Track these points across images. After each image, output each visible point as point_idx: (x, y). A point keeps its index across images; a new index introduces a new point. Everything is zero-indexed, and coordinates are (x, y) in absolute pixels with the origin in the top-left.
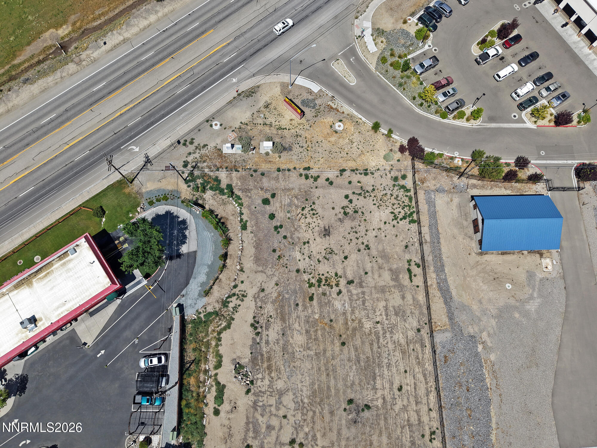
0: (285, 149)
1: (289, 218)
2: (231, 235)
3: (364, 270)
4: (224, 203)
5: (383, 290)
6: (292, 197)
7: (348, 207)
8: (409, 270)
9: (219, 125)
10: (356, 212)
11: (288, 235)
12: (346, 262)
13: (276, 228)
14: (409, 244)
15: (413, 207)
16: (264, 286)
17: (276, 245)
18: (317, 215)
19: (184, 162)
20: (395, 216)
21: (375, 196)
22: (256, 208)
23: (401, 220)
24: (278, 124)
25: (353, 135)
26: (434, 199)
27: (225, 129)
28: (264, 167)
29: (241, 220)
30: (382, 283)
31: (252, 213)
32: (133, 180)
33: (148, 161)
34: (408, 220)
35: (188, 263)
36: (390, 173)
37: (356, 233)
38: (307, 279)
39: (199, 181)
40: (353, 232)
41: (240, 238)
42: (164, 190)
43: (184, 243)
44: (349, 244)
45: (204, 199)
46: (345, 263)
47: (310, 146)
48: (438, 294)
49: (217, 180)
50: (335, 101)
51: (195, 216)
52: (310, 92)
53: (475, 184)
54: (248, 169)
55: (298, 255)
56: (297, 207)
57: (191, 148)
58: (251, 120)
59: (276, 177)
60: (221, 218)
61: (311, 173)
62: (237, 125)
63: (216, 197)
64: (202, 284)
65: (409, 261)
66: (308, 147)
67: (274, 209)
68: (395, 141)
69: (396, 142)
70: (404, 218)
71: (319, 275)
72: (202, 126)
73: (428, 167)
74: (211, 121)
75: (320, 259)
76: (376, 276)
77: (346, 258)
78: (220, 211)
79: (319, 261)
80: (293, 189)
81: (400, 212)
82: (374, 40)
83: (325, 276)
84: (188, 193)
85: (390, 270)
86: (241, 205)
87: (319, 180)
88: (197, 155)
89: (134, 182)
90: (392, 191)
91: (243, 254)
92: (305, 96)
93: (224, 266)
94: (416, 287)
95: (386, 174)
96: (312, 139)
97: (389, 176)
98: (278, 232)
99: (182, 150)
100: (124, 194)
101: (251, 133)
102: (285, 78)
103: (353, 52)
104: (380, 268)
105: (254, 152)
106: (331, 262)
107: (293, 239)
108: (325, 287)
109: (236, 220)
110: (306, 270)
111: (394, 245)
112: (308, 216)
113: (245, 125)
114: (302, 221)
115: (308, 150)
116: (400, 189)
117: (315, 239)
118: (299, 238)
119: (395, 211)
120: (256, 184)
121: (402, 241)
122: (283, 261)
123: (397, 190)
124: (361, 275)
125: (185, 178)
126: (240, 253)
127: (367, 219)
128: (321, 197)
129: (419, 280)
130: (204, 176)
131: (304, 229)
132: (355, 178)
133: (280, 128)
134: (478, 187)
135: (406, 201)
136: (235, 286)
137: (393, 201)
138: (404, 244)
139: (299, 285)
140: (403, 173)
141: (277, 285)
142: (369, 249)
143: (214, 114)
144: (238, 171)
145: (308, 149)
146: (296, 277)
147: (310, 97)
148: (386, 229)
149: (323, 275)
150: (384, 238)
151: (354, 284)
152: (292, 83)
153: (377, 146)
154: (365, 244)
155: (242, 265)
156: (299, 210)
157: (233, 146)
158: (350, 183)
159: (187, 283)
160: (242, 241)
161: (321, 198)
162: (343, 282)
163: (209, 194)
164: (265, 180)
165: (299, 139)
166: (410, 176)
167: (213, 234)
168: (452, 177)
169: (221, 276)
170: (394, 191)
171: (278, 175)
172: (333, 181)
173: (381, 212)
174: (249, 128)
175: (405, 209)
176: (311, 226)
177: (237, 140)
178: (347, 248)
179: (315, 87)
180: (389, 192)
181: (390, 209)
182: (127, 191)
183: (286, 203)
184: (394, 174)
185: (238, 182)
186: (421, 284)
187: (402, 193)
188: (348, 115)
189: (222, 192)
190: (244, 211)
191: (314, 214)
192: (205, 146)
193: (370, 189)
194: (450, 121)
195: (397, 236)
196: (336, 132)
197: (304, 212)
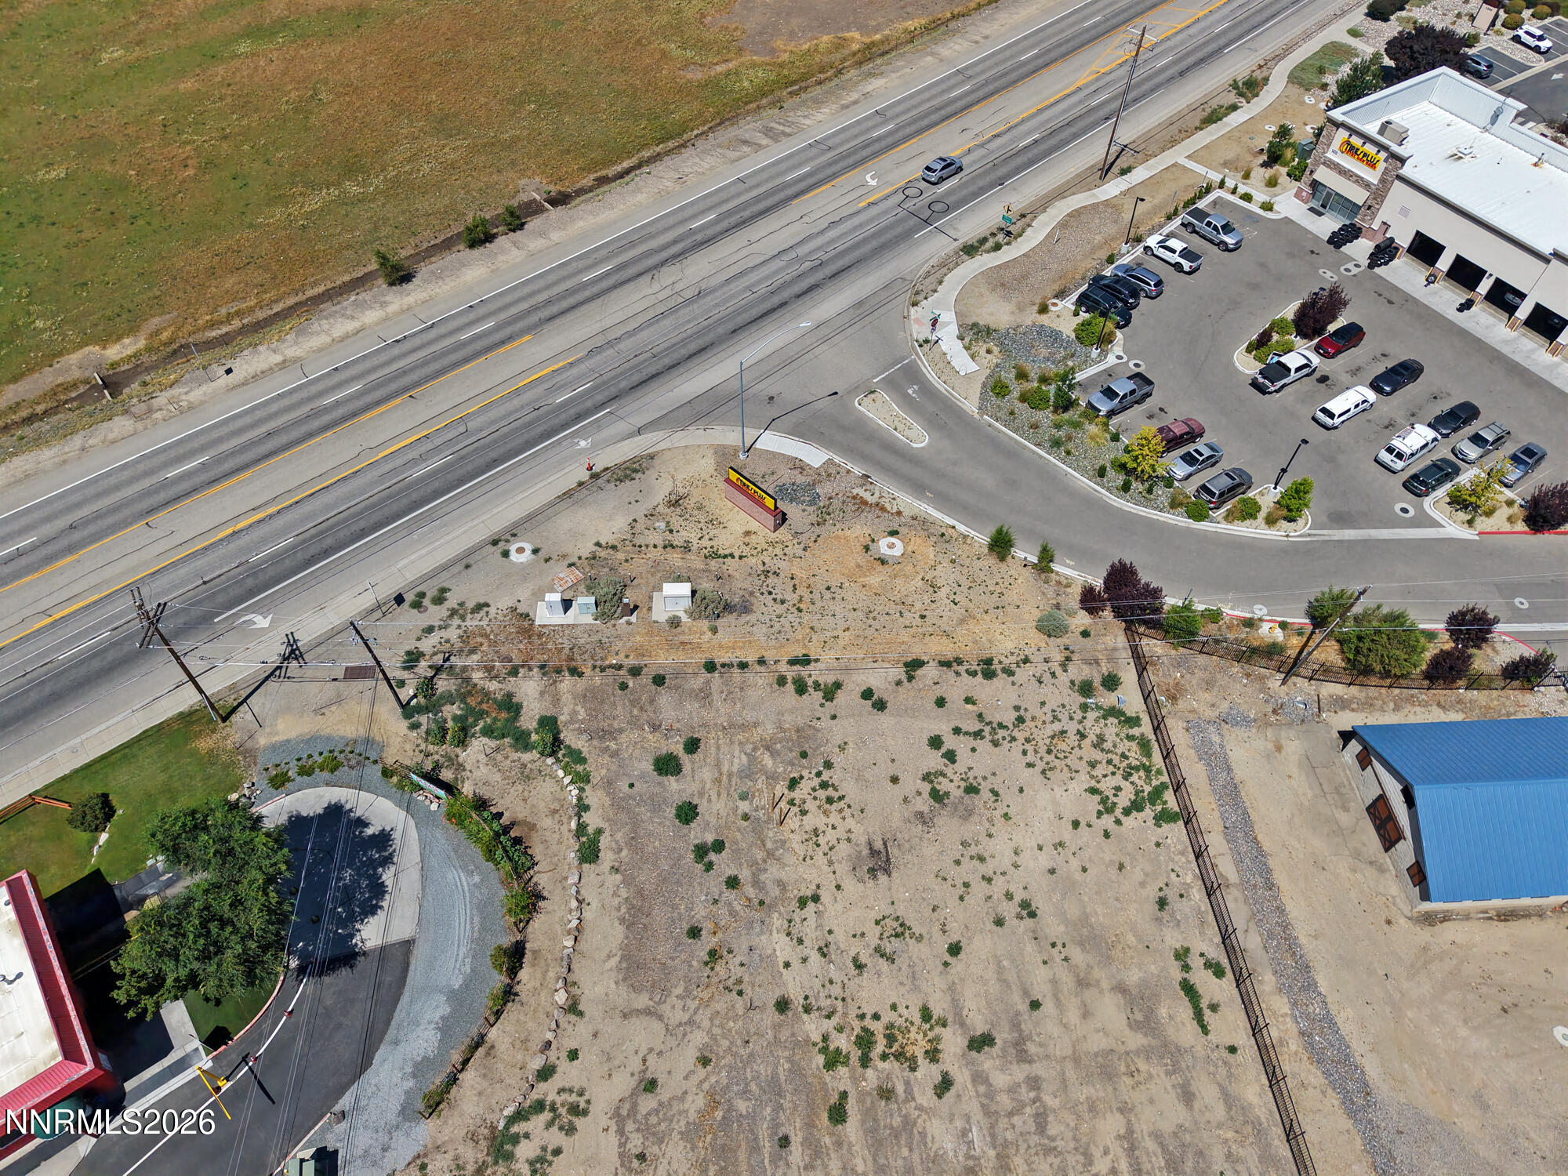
0: (728, 608)
1: (746, 817)
2: (542, 879)
3: (1026, 993)
4: (526, 776)
5: (1105, 1068)
6: (755, 749)
7: (944, 775)
8: (1189, 989)
9: (528, 552)
10: (972, 790)
11: (744, 875)
12: (958, 965)
13: (701, 851)
14: (1171, 895)
15: (1159, 772)
16: (657, 1068)
17: (700, 913)
18: (842, 804)
19: (408, 653)
20: (1104, 801)
21: (1028, 740)
22: (632, 786)
23: (1127, 812)
24: (709, 544)
25: (934, 568)
26: (1222, 746)
27: (547, 561)
28: (662, 660)
29: (581, 829)
30: (1097, 1043)
31: (619, 805)
32: (234, 710)
33: (294, 653)
34: (1148, 813)
35: (378, 985)
36: (1065, 671)
37: (982, 859)
38: (816, 1037)
39: (451, 711)
40: (972, 858)
41: (573, 890)
42: (329, 738)
43: (371, 910)
44: (961, 898)
45: (461, 767)
46: (953, 971)
47: (807, 597)
48: (1314, 1076)
49: (511, 706)
50: (872, 487)
51: (422, 819)
52: (799, 466)
53: (1341, 698)
54: (611, 666)
55: (781, 947)
56: (772, 778)
57: (435, 614)
58: (629, 537)
59: (701, 690)
60: (513, 824)
61: (814, 674)
62: (586, 548)
63: (499, 757)
64: (421, 1068)
65: (1182, 955)
66: (800, 601)
67: (694, 787)
68: (1064, 582)
69: (1068, 586)
70: (1136, 806)
71: (862, 1017)
72: (477, 556)
73: (1181, 650)
74: (507, 541)
75: (863, 959)
76: (1073, 1016)
77: (955, 949)
78: (510, 804)
79: (859, 966)
80: (756, 725)
81: (1118, 789)
82: (967, 348)
83: (885, 1020)
84: (408, 747)
85: (1121, 989)
86: (583, 779)
87: (841, 696)
88: (453, 634)
89: (234, 718)
90: (1080, 722)
91: (583, 946)
92: (786, 476)
93: (508, 994)
94: (1225, 1054)
95: (1053, 675)
96: (812, 579)
97: (1063, 678)
98: (709, 866)
99: (409, 620)
100: (194, 753)
101: (625, 570)
102: (729, 436)
103: (912, 374)
104: (1083, 983)
105: (633, 619)
106: (905, 968)
107: (761, 889)
108: (886, 1065)
109: (564, 828)
110: (812, 1000)
111: (1117, 899)
112: (810, 805)
113: (610, 551)
114: (793, 822)
115: (800, 610)
116: (1105, 717)
117: (838, 887)
118: (781, 884)
119: (1102, 786)
120: (636, 712)
121: (1143, 884)
122: (730, 968)
123: (1097, 720)
124: (1018, 1014)
125: (404, 698)
126: (569, 943)
127: (1012, 811)
128: (851, 745)
129: (1231, 1025)
130: (467, 690)
131: (800, 850)
132: (957, 687)
133: (715, 555)
134: (1354, 706)
135: (1133, 754)
136: (546, 1073)
137: (1089, 753)
138: (1152, 893)
139: (789, 1060)
140: (1105, 670)
141: (705, 1061)
142: (1032, 915)
143: (518, 524)
144: (581, 675)
145: (802, 606)
146: (777, 1027)
147: (800, 479)
148: (1080, 843)
149: (876, 1017)
150: (1078, 876)
151: (995, 1051)
152: (748, 445)
153: (1012, 596)
154: (1017, 899)
155: (575, 991)
156: (781, 788)
157: (567, 604)
158: (941, 702)
159: (364, 1063)
160: (580, 902)
161: (851, 747)
162: (953, 1042)
163: (477, 749)
164: (665, 699)
165: (771, 580)
166: (1129, 676)
167: (477, 879)
168: (1261, 679)
169: (493, 1034)
170: (1088, 723)
171: (708, 682)
172: (885, 698)
173: (1056, 788)
174: (621, 556)
175: (1135, 778)
176: (822, 840)
177: (582, 588)
178: (957, 917)
179: (814, 456)
180: (1072, 728)
181: (1083, 781)
182: (204, 744)
183: (735, 769)
184: (1078, 671)
185: (579, 708)
186: (1243, 1038)
187: (1114, 730)
188: (914, 518)
189: (522, 741)
190: (593, 797)
191: (830, 800)
192: (479, 607)
193: (1009, 717)
194: (1217, 525)
195: (1121, 867)
196: (883, 562)
197: (797, 794)
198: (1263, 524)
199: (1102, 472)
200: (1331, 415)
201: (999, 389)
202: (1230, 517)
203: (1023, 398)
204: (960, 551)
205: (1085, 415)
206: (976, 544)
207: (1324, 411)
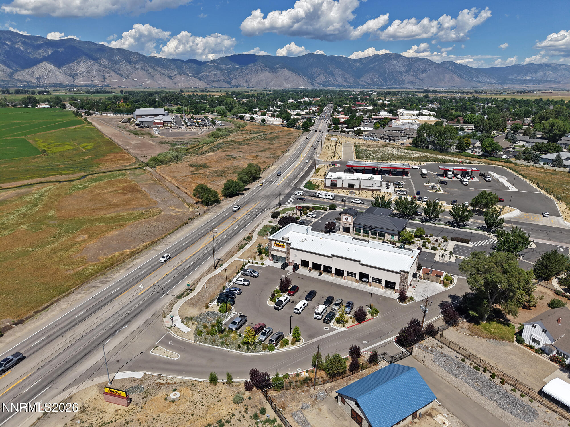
24: (101, 421)
25: (192, 397)
26: (304, 417)
36: (247, 413)
50: (163, 377)
52: (134, 380)
53: (331, 387)
68: (238, 384)
69: (240, 385)
82: (186, 325)
92: (128, 385)
95: (243, 416)
96: (147, 418)
97: (247, 416)
102: (104, 379)
103: (169, 338)
116: (265, 424)
123: (262, 426)
133: (104, 424)
134: (336, 388)
140: (260, 408)
147: (134, 385)
152: (111, 380)
153: (222, 395)
165: (130, 424)
166: (268, 406)
168: (308, 391)
179: (138, 375)
184: (251, 412)
188: (181, 383)
194: (279, 350)
196: (173, 401)
198: (291, 345)
199: (239, 347)
200: (298, 310)
201: (199, 333)
202: (281, 347)
203: (208, 333)
204: (200, 388)
205: (229, 332)
206: (205, 383)
207: (296, 309)
